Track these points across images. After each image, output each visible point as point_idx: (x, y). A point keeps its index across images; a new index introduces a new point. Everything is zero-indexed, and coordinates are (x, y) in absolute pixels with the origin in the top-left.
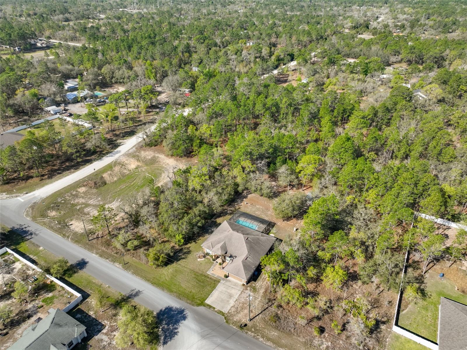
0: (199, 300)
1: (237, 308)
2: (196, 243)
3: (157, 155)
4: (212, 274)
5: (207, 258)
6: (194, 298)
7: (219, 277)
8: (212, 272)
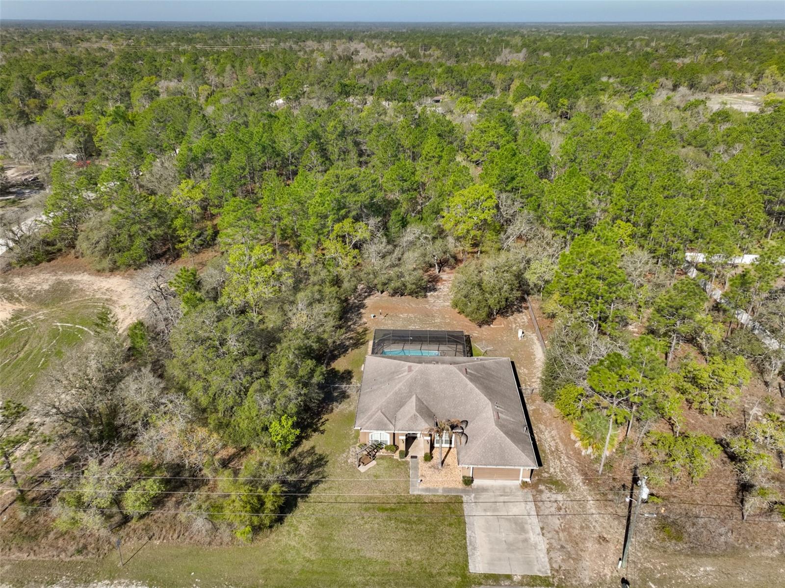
0: (450, 574)
1: (562, 547)
2: (323, 432)
3: (66, 278)
4: (427, 490)
5: (382, 458)
6: (431, 575)
7: (450, 490)
8: (423, 486)
